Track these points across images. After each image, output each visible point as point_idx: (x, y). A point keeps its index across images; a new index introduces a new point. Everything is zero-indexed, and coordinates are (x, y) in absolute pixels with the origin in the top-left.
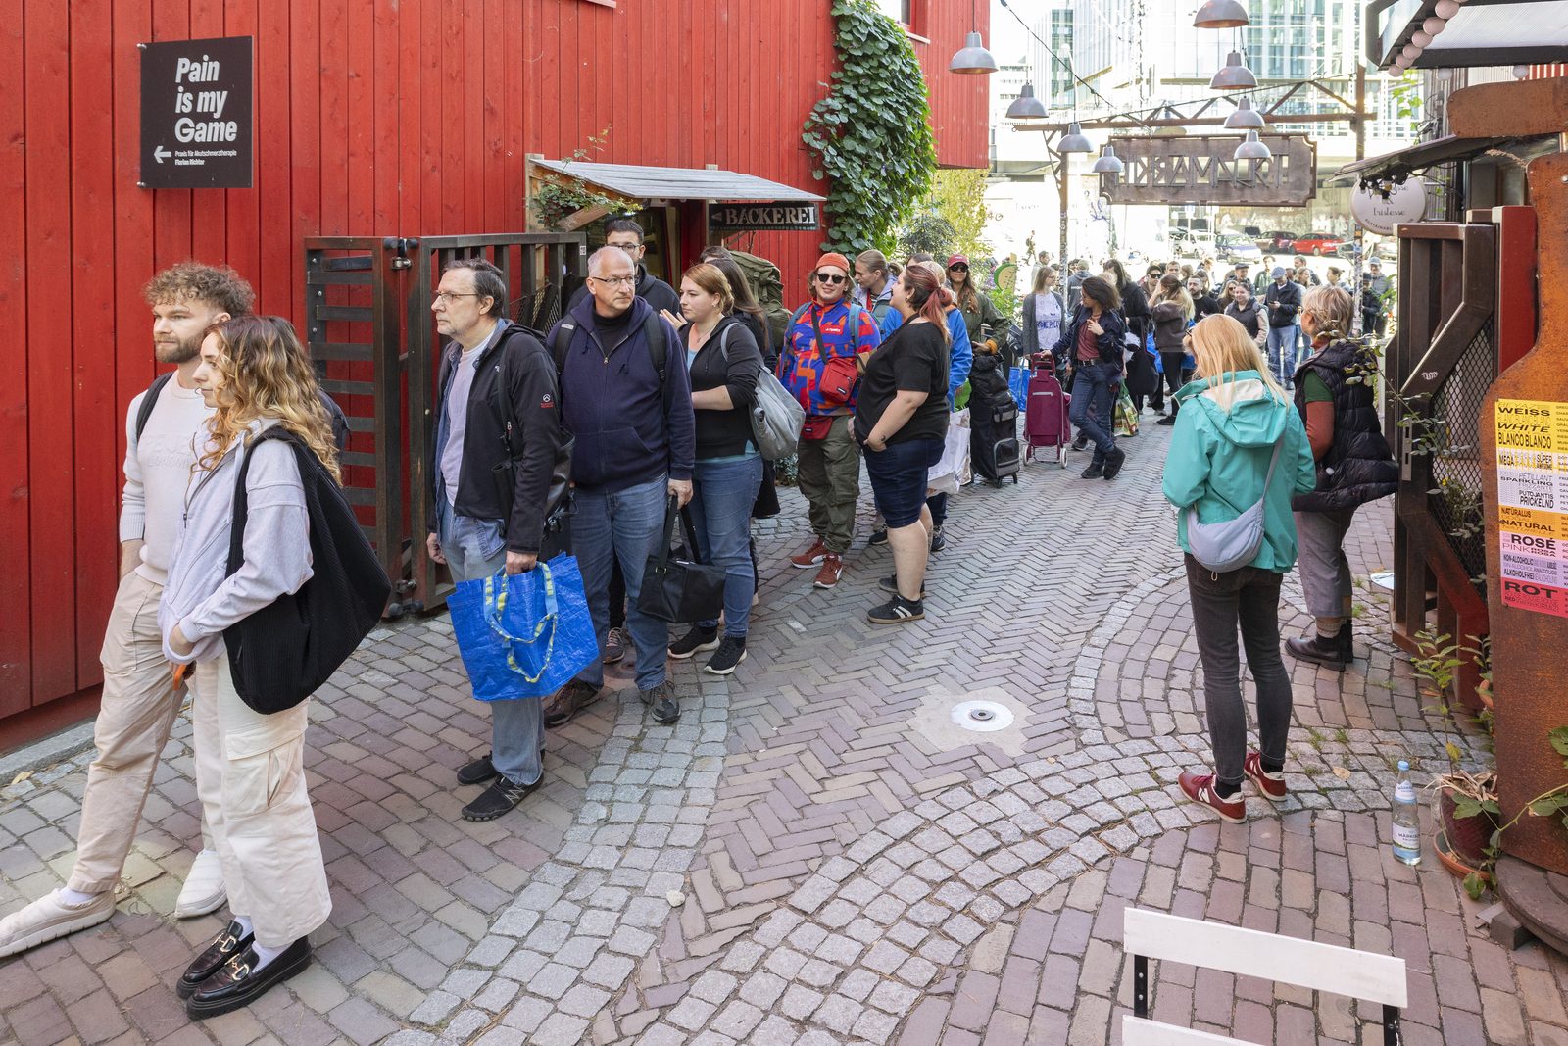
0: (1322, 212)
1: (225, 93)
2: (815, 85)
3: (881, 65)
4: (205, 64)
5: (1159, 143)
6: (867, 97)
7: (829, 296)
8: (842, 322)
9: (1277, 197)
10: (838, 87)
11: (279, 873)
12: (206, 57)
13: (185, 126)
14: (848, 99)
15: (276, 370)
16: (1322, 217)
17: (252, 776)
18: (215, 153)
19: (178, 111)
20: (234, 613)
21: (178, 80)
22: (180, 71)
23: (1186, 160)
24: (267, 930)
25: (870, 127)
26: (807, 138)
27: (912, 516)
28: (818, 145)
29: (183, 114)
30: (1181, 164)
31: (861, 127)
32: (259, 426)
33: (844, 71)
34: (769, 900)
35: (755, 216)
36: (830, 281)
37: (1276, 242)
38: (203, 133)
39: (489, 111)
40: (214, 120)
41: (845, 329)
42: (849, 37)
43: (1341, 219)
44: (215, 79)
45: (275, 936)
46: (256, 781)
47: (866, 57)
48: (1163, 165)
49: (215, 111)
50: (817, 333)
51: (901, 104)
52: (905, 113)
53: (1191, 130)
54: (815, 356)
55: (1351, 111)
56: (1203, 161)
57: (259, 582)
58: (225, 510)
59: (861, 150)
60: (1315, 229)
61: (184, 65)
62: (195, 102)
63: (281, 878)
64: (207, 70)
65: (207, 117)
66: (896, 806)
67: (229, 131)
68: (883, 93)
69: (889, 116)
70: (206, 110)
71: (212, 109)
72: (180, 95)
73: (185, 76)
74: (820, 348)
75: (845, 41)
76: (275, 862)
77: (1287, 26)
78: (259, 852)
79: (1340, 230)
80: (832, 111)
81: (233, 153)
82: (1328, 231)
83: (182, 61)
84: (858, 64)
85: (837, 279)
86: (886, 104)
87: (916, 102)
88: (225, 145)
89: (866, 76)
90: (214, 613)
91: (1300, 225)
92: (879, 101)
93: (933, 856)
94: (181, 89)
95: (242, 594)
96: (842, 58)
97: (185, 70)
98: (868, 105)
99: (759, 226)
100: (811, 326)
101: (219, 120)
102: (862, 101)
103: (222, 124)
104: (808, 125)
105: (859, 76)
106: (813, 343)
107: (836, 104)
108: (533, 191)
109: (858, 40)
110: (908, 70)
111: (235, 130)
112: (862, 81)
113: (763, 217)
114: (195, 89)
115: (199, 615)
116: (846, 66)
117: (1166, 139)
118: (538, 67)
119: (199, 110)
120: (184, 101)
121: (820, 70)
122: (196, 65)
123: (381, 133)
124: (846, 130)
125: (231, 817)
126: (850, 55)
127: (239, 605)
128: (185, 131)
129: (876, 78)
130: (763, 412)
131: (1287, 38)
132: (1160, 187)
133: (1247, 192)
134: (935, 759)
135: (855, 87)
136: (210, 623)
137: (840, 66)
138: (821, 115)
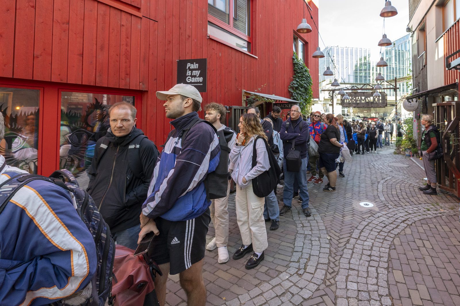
0: (373, 112)
1: (200, 71)
2: (290, 78)
3: (304, 74)
4: (194, 65)
5: (353, 94)
6: (301, 81)
7: (317, 120)
8: (319, 126)
9: (379, 105)
10: (295, 79)
11: (260, 235)
12: (195, 63)
13: (189, 78)
14: (297, 81)
15: (255, 125)
16: (373, 113)
17: (257, 212)
18: (197, 85)
19: (187, 75)
20: (257, 174)
21: (187, 68)
22: (188, 66)
23: (359, 97)
24: (258, 248)
25: (301, 88)
26: (289, 90)
27: (334, 169)
28: (292, 91)
29: (188, 76)
30: (358, 98)
31: (300, 87)
32: (256, 136)
33: (296, 75)
34: (348, 237)
35: (284, 106)
36: (317, 117)
37: (364, 119)
38: (194, 80)
39: (236, 80)
40: (197, 77)
41: (320, 128)
42: (297, 68)
43: (377, 114)
44: (197, 68)
45: (259, 250)
46: (258, 214)
47: (300, 72)
48: (354, 99)
49: (197, 75)
50: (314, 128)
51: (308, 83)
52: (308, 85)
53: (359, 91)
54: (313, 133)
55: (394, 87)
56: (363, 98)
57: (262, 167)
58: (251, 153)
59: (300, 92)
60: (372, 116)
61: (189, 65)
62: (192, 73)
63: (261, 236)
64: (195, 66)
65: (195, 76)
66: (361, 221)
67: (201, 79)
68: (304, 80)
69: (305, 85)
70: (194, 75)
71: (196, 75)
72: (188, 72)
73: (189, 67)
74: (315, 132)
75: (296, 69)
76: (260, 232)
77: (363, 71)
78: (257, 230)
79: (377, 116)
80: (294, 84)
81: (202, 84)
82: (375, 117)
83: (188, 64)
84: (299, 74)
85: (318, 116)
86: (305, 83)
87: (310, 83)
88: (200, 83)
89: (301, 76)
90: (253, 174)
91: (369, 115)
92: (304, 82)
93: (375, 228)
94: (188, 70)
95: (259, 170)
96: (295, 72)
97: (189, 66)
98: (301, 83)
99: (285, 108)
100: (312, 127)
101: (198, 77)
102: (300, 82)
103: (199, 78)
104: (289, 87)
105: (299, 77)
106: (313, 131)
107: (295, 82)
108: (244, 98)
109: (299, 68)
110: (308, 76)
111: (202, 79)
112: (300, 77)
113: (286, 106)
114: (192, 70)
115: (249, 174)
116: (296, 74)
117: (355, 93)
118: (244, 71)
119: (193, 75)
120: (189, 73)
121: (291, 75)
122: (192, 65)
123: (218, 83)
124: (297, 88)
125: (251, 222)
126: (297, 72)
127: (258, 172)
128: (189, 80)
129: (303, 77)
130: (309, 144)
131: (363, 74)
132: (354, 103)
133: (373, 104)
134: (363, 212)
135: (298, 79)
136: (252, 176)
137: (295, 74)
138: (292, 85)
